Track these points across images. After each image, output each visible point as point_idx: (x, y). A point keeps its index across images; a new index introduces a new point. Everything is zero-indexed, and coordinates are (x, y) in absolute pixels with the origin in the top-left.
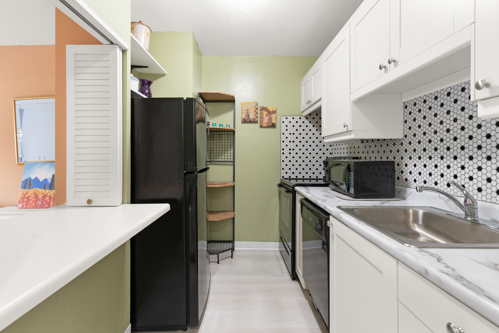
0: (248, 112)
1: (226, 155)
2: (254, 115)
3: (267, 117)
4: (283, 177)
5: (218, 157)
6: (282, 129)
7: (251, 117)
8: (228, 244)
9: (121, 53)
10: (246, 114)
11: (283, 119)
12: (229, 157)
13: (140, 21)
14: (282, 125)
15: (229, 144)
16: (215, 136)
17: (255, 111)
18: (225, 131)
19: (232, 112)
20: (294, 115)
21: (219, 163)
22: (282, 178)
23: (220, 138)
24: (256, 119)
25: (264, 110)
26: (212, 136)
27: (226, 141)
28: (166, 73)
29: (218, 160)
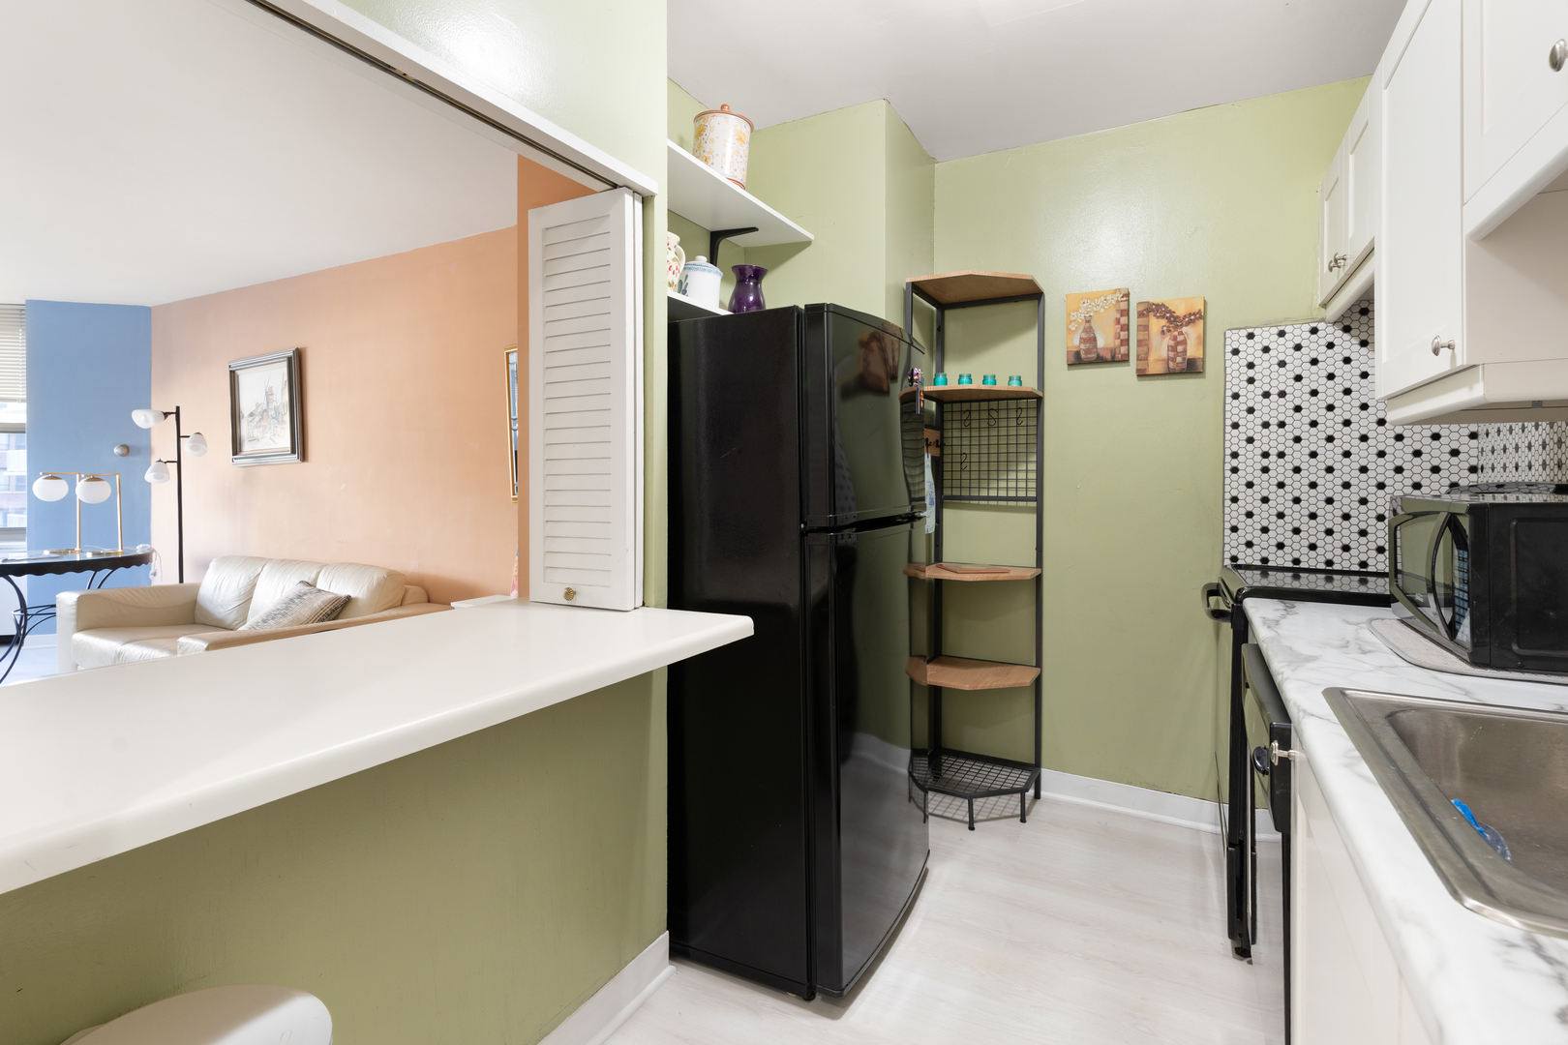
0: (1091, 327)
1: (1012, 475)
2: (1111, 335)
3: (1163, 338)
4: (1234, 559)
5: (984, 484)
6: (1229, 378)
7: (1101, 343)
8: (1016, 773)
9: (639, 206)
10: (1084, 336)
11: (1237, 339)
12: (1022, 484)
13: (723, 107)
14: (1228, 363)
15: (1023, 440)
16: (975, 415)
17: (1118, 321)
18: (1008, 399)
19: (1034, 334)
20: (1286, 320)
21: (991, 503)
22: (1228, 562)
23: (992, 422)
24: (1123, 350)
25: (1151, 314)
26: (965, 416)
27: (1013, 431)
28: (811, 236)
29: (984, 493)
